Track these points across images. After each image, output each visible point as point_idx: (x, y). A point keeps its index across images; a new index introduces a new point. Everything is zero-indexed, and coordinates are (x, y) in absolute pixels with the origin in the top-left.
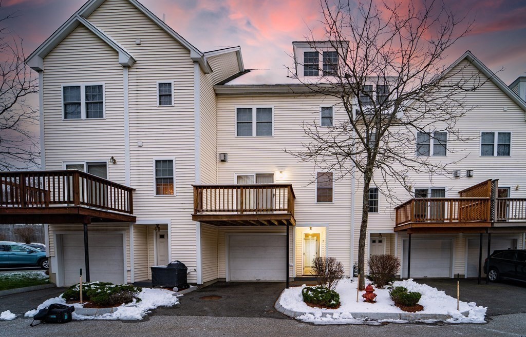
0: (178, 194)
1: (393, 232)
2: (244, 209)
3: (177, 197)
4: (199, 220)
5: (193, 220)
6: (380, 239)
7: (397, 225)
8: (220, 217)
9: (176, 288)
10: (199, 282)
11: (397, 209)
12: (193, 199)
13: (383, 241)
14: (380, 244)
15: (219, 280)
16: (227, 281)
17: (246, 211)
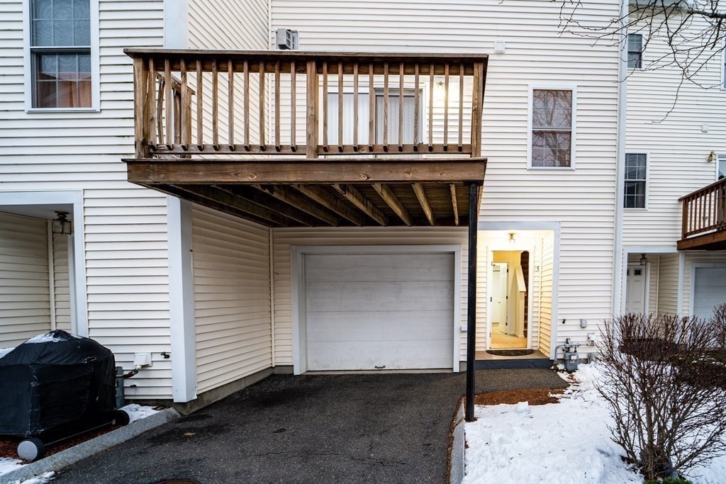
0: (105, 105)
1: (675, 250)
2: (321, 143)
3: (104, 115)
4: (152, 179)
5: (130, 180)
6: (639, 268)
7: (685, 234)
8: (230, 168)
9: (28, 448)
10: (181, 396)
11: (686, 200)
12: (131, 105)
13: (643, 273)
14: (638, 277)
15: (276, 372)
16: (297, 372)
17: (326, 149)
